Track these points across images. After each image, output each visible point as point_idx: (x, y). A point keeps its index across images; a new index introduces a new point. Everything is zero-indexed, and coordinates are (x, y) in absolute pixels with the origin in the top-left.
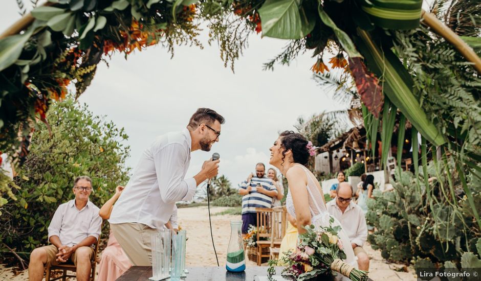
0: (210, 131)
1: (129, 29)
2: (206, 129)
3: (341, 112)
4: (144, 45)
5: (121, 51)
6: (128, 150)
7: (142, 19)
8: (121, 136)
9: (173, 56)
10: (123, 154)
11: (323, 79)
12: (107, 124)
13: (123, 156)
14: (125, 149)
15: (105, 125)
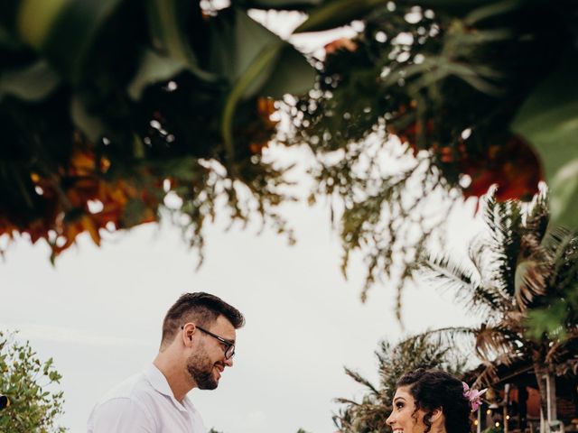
0: (207, 339)
1: (62, 171)
2: (198, 336)
4: (111, 226)
5: (34, 240)
6: (59, 401)
7: (106, 141)
8: (46, 374)
9: (201, 263)
10: (49, 407)
11: (434, 270)
12: (19, 347)
13: (50, 411)
14: (54, 397)
15: (16, 349)
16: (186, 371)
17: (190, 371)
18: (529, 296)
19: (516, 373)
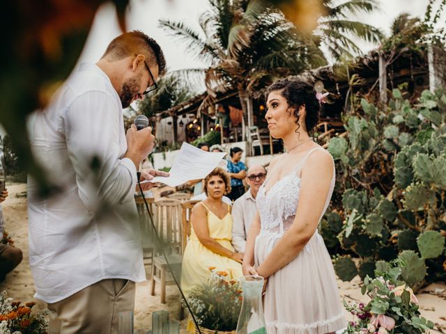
0: (145, 73)
2: (142, 66)
3: (195, 70)
11: (174, 29)
16: (122, 86)
17: (124, 88)
18: (240, 48)
19: (227, 97)
